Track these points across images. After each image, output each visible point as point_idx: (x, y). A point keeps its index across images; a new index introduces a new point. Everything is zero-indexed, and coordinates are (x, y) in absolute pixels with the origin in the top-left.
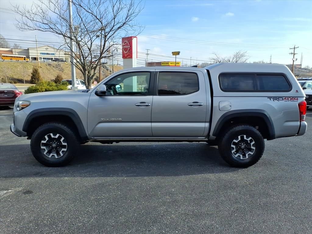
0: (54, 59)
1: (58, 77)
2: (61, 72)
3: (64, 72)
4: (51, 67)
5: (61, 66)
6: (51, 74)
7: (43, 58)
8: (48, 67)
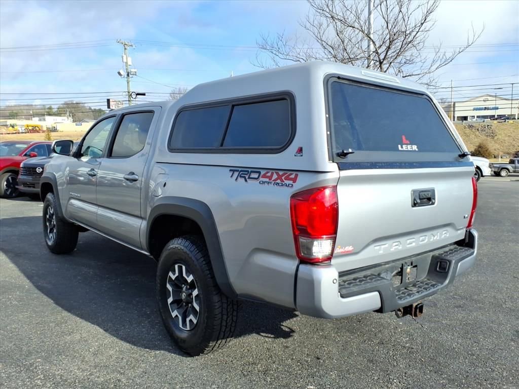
0: (496, 117)
1: (480, 147)
2: (489, 138)
3: (496, 138)
4: (473, 130)
5: (492, 128)
6: (469, 142)
7: (478, 117)
8: (468, 131)
